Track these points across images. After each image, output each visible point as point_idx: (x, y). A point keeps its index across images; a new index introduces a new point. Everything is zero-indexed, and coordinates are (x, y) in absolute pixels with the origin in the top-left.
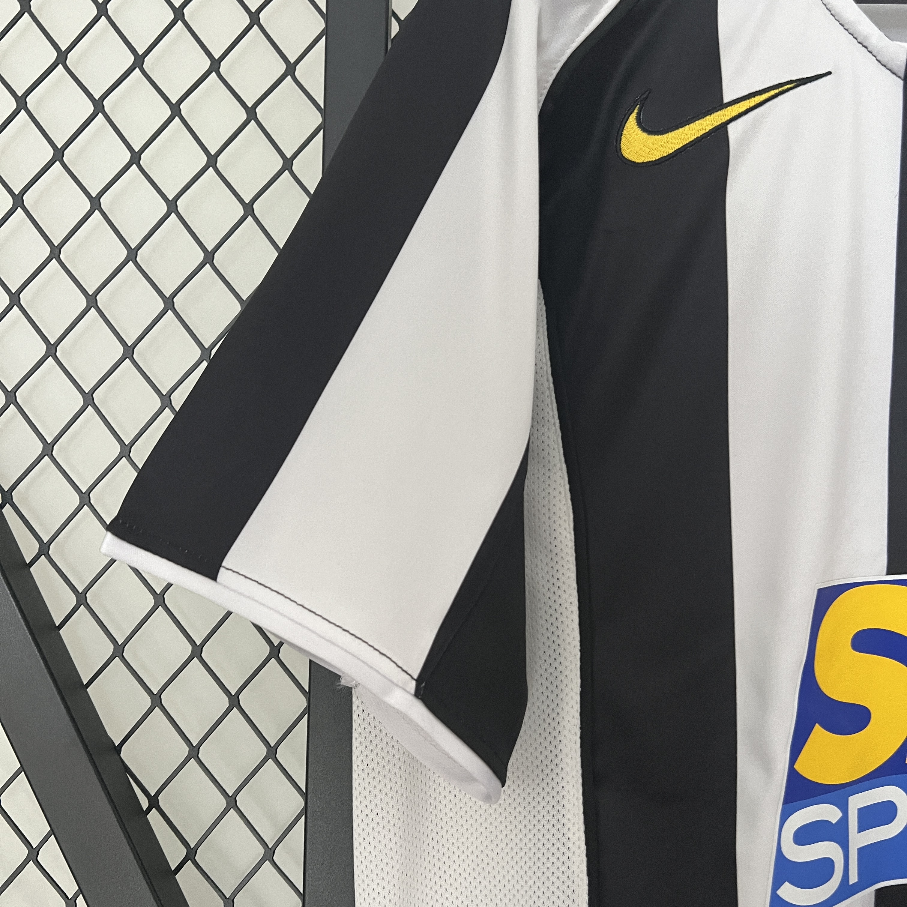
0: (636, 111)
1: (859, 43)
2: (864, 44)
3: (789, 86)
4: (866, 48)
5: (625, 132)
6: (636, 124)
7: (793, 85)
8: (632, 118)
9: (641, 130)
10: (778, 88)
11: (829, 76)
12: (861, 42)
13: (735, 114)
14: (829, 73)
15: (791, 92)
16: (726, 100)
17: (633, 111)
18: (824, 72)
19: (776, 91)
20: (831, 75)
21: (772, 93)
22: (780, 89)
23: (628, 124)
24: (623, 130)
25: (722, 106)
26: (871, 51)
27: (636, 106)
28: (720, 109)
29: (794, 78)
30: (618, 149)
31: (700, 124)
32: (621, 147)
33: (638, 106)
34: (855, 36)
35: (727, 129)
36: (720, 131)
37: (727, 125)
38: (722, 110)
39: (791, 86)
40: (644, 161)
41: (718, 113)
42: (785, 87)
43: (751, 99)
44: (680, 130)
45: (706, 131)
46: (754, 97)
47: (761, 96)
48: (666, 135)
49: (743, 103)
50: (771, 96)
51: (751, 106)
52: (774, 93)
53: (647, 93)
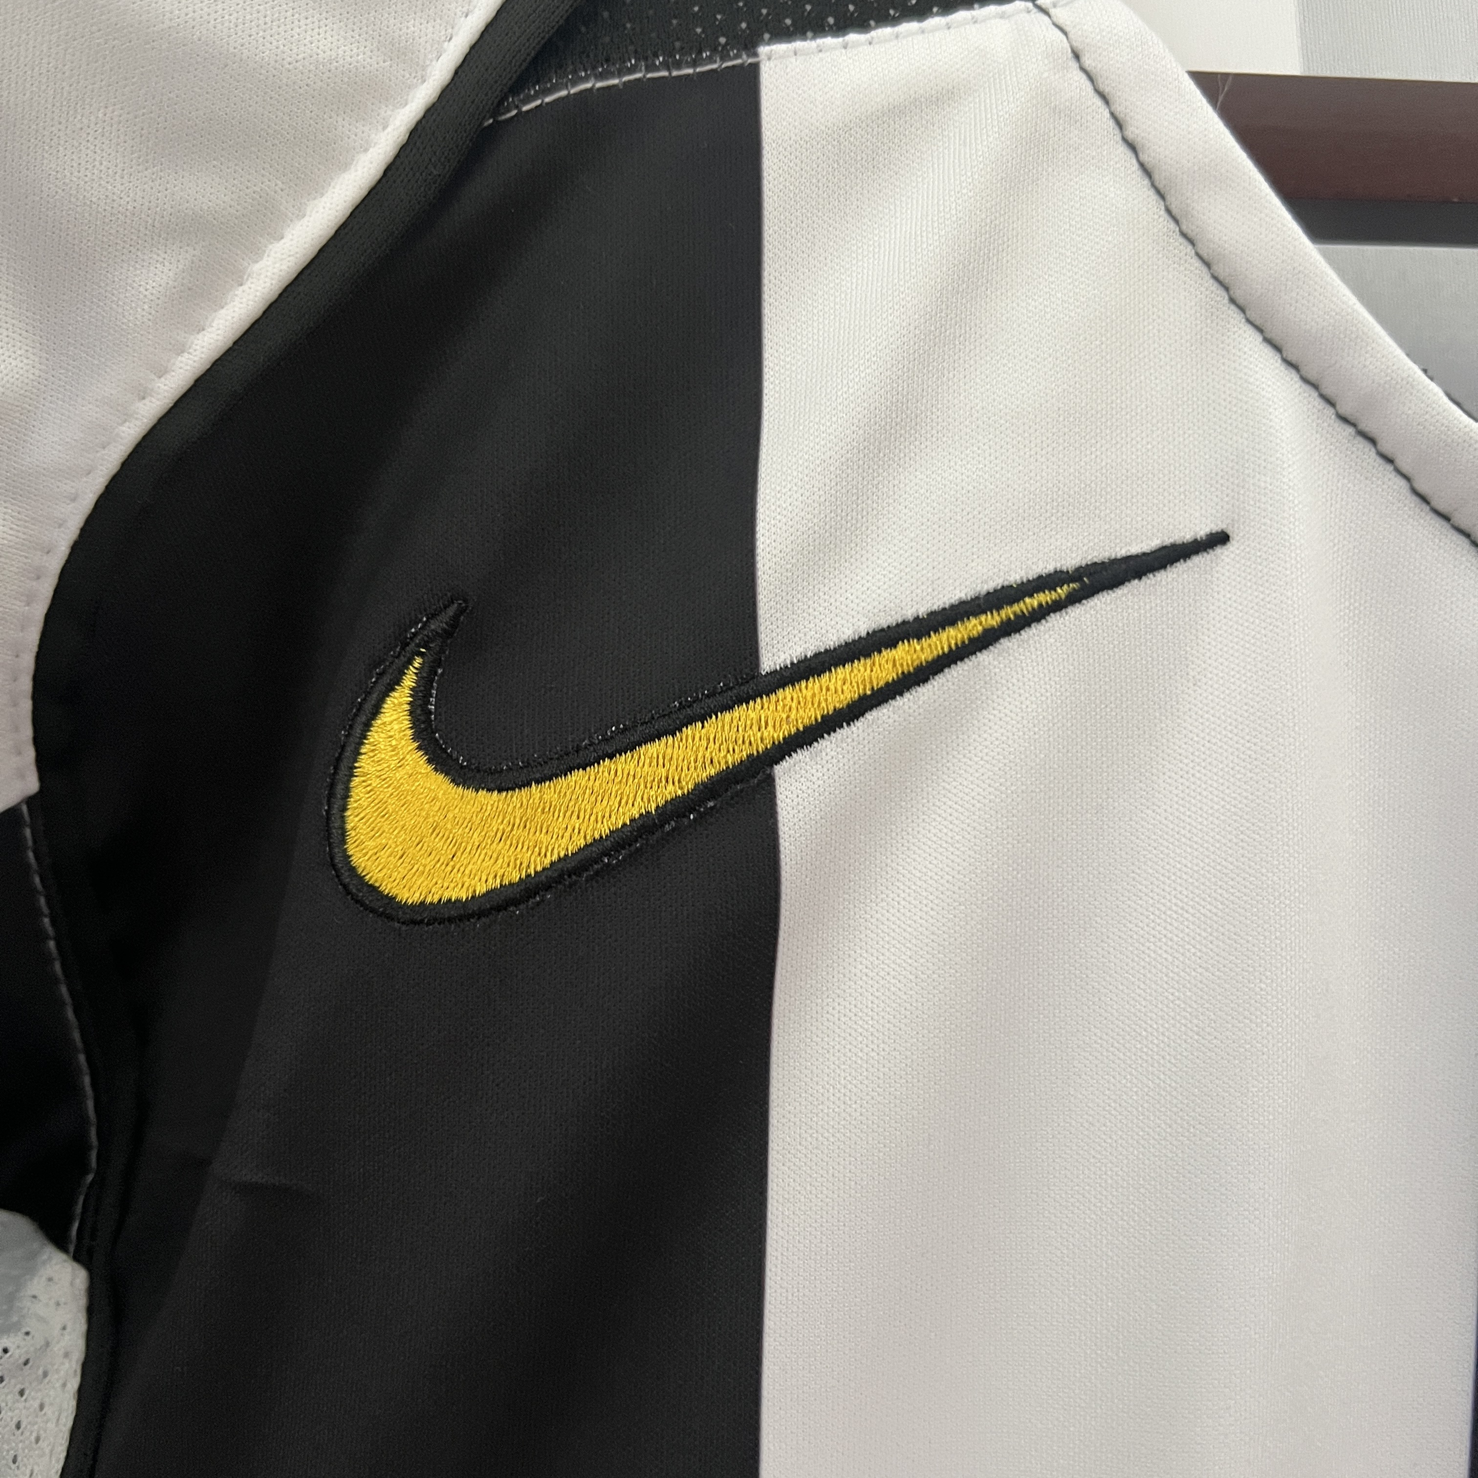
0: (409, 680)
1: (1344, 419)
2: (1362, 426)
3: (1044, 598)
4: (1373, 441)
5: (364, 763)
6: (410, 732)
7: (1062, 592)
8: (396, 710)
9: (429, 761)
10: (999, 608)
11: (1219, 551)
12: (1351, 418)
13: (809, 715)
14: (1220, 539)
15: (1055, 620)
16: (769, 662)
17: (398, 681)
18: (1202, 530)
19: (991, 620)
20: (1228, 545)
21: (974, 626)
22: (1009, 612)
23: (376, 735)
24: (357, 753)
25: (752, 684)
26: (1390, 456)
27: (410, 662)
28: (745, 699)
29: (1070, 561)
30: (334, 833)
31: (661, 761)
32: (349, 826)
33: (418, 662)
34: (1328, 391)
35: (770, 781)
36: (742, 791)
37: (772, 767)
38: (751, 703)
39: (1054, 595)
40: (429, 900)
41: (736, 714)
42: (1032, 602)
43: (880, 652)
44: (577, 777)
45: (681, 788)
46: (893, 644)
47: (925, 642)
48: (519, 797)
49: (841, 673)
50: (970, 639)
51: (882, 683)
52: (980, 628)
53: (451, 611)
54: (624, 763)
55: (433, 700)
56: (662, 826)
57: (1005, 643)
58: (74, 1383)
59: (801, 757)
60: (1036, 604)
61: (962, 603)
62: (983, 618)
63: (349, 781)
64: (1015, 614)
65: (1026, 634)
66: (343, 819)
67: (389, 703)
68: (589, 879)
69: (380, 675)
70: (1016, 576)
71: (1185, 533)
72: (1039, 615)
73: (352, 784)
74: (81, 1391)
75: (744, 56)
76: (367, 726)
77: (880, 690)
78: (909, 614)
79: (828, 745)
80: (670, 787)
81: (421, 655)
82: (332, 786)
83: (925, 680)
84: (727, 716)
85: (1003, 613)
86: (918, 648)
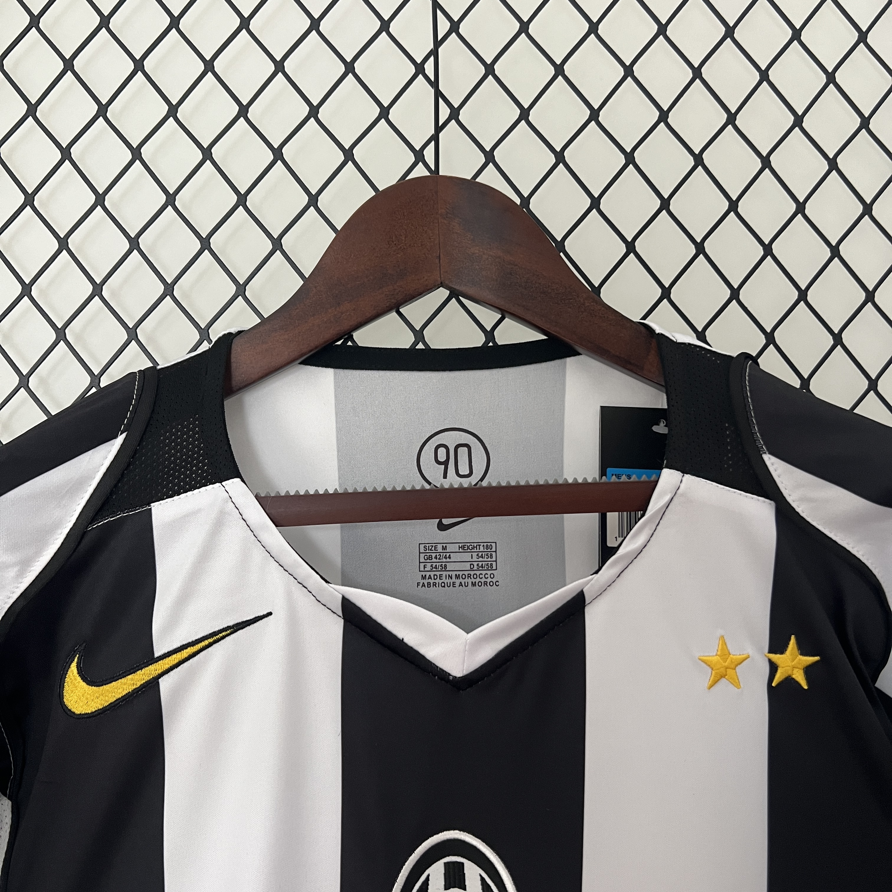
0: (76, 660)
1: (299, 583)
2: (303, 584)
3: (224, 633)
4: (306, 588)
5: (67, 680)
6: (77, 672)
7: (229, 631)
8: (73, 667)
9: (81, 679)
10: (213, 637)
11: (270, 617)
12: (301, 583)
13: (167, 666)
14: (270, 614)
15: (227, 638)
16: (157, 655)
17: (74, 660)
18: (265, 613)
19: (211, 640)
20: (272, 615)
21: (206, 642)
22: (215, 638)
23: (69, 673)
24: (65, 678)
25: (153, 660)
26: (310, 591)
27: (76, 656)
28: (151, 664)
29: (231, 624)
30: (61, 696)
31: (132, 679)
32: (64, 695)
33: (78, 656)
35: (158, 683)
36: (151, 686)
37: (158, 680)
38: (153, 665)
39: (227, 633)
40: (82, 713)
41: (149, 668)
42: (221, 635)
43: (183, 650)
44: (114, 683)
45: (137, 686)
46: (186, 648)
47: (194, 647)
48: (101, 688)
49: (174, 656)
50: (205, 645)
51: (184, 658)
52: (208, 642)
53: (84, 645)
54: (123, 680)
55: (82, 664)
56: (133, 695)
57: (215, 646)
58: (8, 831)
59: (166, 677)
60: (222, 635)
61: (203, 637)
62: (209, 640)
63: (64, 684)
64: (217, 638)
65: (220, 643)
66: (63, 693)
67: (72, 666)
68: (117, 708)
69: (70, 659)
70: (216, 629)
71: (261, 614)
72: (223, 638)
73: (65, 685)
74: (10, 833)
75: (148, 507)
76: (67, 671)
77: (184, 659)
78: (190, 641)
79: (172, 673)
80: (135, 686)
81: (78, 654)
82: (60, 685)
83: (195, 656)
84: (147, 668)
85: (214, 639)
86: (193, 648)
